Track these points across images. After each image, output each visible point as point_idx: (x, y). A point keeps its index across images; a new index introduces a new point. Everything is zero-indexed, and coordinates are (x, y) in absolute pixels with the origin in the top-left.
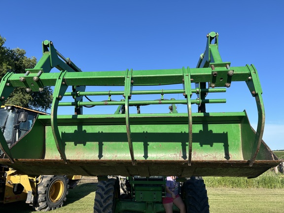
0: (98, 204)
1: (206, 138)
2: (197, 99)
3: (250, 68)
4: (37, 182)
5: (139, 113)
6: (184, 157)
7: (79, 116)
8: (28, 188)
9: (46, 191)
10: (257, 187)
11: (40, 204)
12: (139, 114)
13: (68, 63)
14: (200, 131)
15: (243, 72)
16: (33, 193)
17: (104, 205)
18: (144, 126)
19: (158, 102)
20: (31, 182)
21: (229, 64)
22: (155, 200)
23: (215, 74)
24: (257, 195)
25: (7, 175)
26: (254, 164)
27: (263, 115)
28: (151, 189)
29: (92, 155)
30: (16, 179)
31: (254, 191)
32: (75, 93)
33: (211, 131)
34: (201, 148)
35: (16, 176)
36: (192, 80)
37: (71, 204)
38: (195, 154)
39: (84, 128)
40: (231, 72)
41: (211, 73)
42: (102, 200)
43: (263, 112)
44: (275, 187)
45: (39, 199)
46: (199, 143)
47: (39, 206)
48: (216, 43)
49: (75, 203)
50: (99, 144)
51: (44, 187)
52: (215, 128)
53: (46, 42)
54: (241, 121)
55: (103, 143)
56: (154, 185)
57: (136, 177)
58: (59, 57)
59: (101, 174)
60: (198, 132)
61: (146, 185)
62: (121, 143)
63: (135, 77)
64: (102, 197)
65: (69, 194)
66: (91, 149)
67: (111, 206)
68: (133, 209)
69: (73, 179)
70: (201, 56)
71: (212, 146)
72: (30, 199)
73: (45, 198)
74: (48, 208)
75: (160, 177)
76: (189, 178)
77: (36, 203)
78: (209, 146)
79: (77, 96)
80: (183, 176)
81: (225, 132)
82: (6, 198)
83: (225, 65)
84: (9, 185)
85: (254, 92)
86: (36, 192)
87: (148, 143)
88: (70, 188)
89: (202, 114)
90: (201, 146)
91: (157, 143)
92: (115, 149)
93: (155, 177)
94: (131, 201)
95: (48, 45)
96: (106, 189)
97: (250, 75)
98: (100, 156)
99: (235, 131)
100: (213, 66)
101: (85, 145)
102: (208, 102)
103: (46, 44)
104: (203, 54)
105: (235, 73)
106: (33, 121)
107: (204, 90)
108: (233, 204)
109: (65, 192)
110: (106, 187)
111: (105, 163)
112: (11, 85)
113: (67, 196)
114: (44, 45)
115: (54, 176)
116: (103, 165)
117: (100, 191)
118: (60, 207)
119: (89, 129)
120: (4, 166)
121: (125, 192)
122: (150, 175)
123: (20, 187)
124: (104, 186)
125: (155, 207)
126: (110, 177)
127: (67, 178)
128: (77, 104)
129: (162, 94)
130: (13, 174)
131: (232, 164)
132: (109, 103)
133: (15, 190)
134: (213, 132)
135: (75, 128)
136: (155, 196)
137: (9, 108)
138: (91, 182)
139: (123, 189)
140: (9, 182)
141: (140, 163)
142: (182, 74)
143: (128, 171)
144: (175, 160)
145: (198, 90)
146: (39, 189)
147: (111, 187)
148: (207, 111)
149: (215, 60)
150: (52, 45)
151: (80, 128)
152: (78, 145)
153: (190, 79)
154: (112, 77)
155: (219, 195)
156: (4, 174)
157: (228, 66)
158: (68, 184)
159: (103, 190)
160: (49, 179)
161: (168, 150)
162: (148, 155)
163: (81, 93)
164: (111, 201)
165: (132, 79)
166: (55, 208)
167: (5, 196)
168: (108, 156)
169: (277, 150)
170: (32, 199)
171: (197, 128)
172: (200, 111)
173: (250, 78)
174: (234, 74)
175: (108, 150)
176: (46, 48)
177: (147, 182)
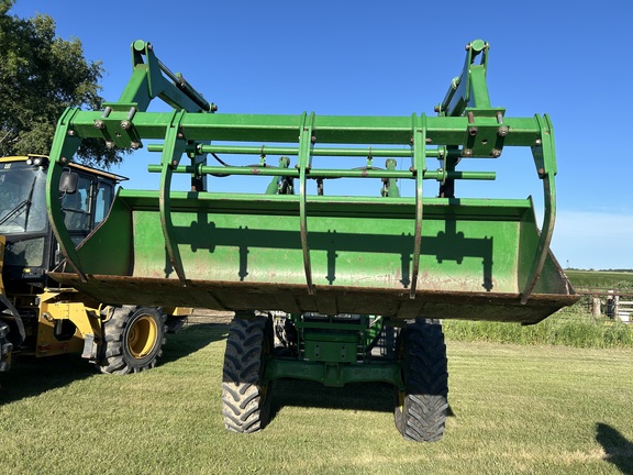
0: (232, 364)
1: (450, 248)
2: (438, 170)
3: (542, 121)
4: (103, 317)
5: (321, 193)
6: (405, 281)
7: (202, 196)
8: (84, 329)
9: (121, 336)
10: (553, 344)
11: (110, 360)
12: (321, 197)
13: (178, 85)
14: (440, 233)
15: (528, 130)
16: (96, 339)
17: (244, 366)
18: (329, 220)
19: (361, 172)
20: (92, 317)
21: (503, 112)
22: (343, 360)
23: (474, 132)
24: (549, 359)
25: (42, 301)
26: (529, 300)
27: (552, 215)
28: (337, 339)
29: (227, 272)
30: (60, 311)
31: (546, 350)
32: (193, 148)
33: (461, 234)
34: (438, 265)
35: (59, 304)
36: (429, 140)
37: (172, 363)
38: (425, 276)
39: (211, 218)
40: (503, 130)
41: (465, 130)
42: (240, 357)
43: (553, 210)
44: (590, 345)
45: (108, 350)
46: (435, 257)
47: (108, 364)
48: (483, 62)
49: (179, 361)
50: (240, 251)
51: (117, 327)
52: (469, 229)
53: (140, 45)
54: (520, 216)
55: (249, 248)
56: (342, 332)
57: (308, 314)
58: (164, 74)
59: (246, 307)
60: (436, 235)
61: (328, 331)
62: (283, 250)
63: (319, 130)
64: (240, 351)
65: (166, 344)
66: (225, 260)
67: (257, 368)
68: (299, 375)
69: (175, 314)
70: (455, 81)
71: (459, 262)
72: (90, 350)
73: (121, 350)
74: (126, 368)
75: (356, 317)
76: (413, 321)
77: (102, 358)
78: (455, 262)
79: (197, 153)
80: (399, 317)
81: (489, 238)
82: (40, 348)
83: (493, 113)
84: (46, 322)
85: (542, 171)
86: (100, 336)
87: (337, 252)
88: (169, 332)
89: (445, 201)
90: (440, 262)
91: (353, 253)
92: (271, 262)
93: (346, 316)
94: (296, 360)
95: (143, 52)
96: (248, 336)
97: (539, 136)
98: (243, 273)
99: (507, 236)
100: (471, 113)
101: (212, 251)
102: (459, 176)
103: (139, 49)
104: (457, 79)
105: (511, 130)
106: (88, 192)
107: (454, 152)
108: (499, 374)
109: (159, 339)
110: (249, 331)
111: (256, 289)
112: (76, 134)
113: (163, 347)
114: (135, 50)
115: (138, 308)
116: (254, 291)
117: (236, 339)
118: (150, 367)
119: (220, 221)
120: (35, 284)
121: (283, 342)
122: (338, 313)
123: (68, 326)
124: (243, 330)
125: (342, 373)
126: (258, 314)
127: (163, 311)
128: (197, 170)
129: (370, 157)
130: (52, 301)
131: (491, 298)
132: (262, 170)
133: (58, 332)
134: (465, 237)
135: (193, 217)
136: (343, 352)
137: (37, 161)
138: (209, 321)
139: (280, 338)
140: (45, 316)
141: (321, 291)
142: (410, 129)
143: (298, 304)
144: (386, 287)
145: (442, 151)
146: (108, 331)
147: (258, 332)
148: (456, 195)
149: (477, 101)
150: (150, 50)
151: (202, 217)
152: (198, 250)
153: (425, 140)
154: (274, 127)
155: (472, 356)
156: (34, 299)
157: (500, 116)
158: (166, 323)
159: (242, 337)
160: (127, 312)
161: (374, 266)
162: (336, 275)
163: (205, 148)
164: (256, 359)
165: (313, 133)
166: (141, 370)
167: (39, 344)
168: (258, 274)
169: (610, 270)
170: (95, 350)
171: (435, 228)
172: (443, 195)
173: (538, 142)
174: (509, 133)
175: (258, 263)
176: (138, 56)
177: (330, 326)
